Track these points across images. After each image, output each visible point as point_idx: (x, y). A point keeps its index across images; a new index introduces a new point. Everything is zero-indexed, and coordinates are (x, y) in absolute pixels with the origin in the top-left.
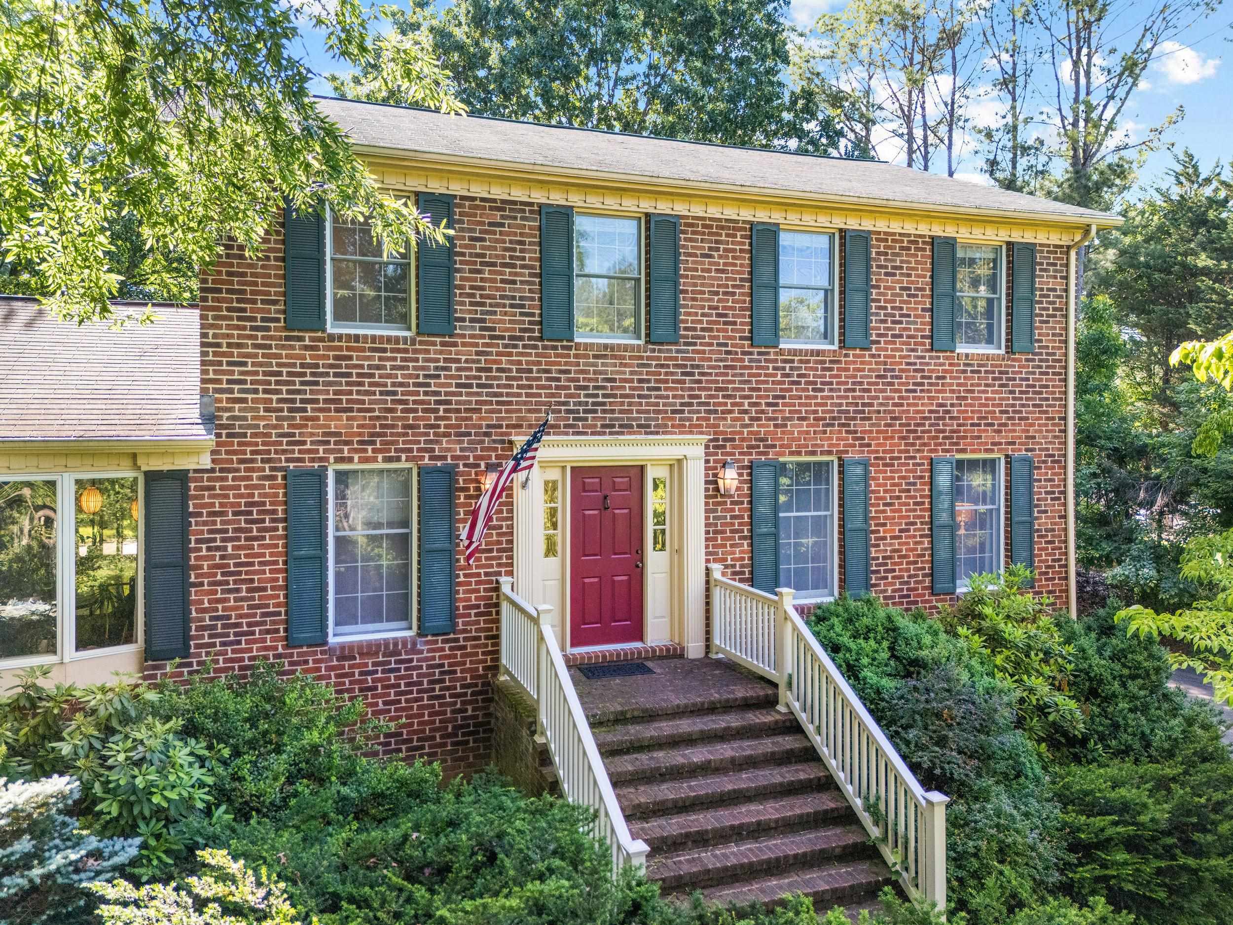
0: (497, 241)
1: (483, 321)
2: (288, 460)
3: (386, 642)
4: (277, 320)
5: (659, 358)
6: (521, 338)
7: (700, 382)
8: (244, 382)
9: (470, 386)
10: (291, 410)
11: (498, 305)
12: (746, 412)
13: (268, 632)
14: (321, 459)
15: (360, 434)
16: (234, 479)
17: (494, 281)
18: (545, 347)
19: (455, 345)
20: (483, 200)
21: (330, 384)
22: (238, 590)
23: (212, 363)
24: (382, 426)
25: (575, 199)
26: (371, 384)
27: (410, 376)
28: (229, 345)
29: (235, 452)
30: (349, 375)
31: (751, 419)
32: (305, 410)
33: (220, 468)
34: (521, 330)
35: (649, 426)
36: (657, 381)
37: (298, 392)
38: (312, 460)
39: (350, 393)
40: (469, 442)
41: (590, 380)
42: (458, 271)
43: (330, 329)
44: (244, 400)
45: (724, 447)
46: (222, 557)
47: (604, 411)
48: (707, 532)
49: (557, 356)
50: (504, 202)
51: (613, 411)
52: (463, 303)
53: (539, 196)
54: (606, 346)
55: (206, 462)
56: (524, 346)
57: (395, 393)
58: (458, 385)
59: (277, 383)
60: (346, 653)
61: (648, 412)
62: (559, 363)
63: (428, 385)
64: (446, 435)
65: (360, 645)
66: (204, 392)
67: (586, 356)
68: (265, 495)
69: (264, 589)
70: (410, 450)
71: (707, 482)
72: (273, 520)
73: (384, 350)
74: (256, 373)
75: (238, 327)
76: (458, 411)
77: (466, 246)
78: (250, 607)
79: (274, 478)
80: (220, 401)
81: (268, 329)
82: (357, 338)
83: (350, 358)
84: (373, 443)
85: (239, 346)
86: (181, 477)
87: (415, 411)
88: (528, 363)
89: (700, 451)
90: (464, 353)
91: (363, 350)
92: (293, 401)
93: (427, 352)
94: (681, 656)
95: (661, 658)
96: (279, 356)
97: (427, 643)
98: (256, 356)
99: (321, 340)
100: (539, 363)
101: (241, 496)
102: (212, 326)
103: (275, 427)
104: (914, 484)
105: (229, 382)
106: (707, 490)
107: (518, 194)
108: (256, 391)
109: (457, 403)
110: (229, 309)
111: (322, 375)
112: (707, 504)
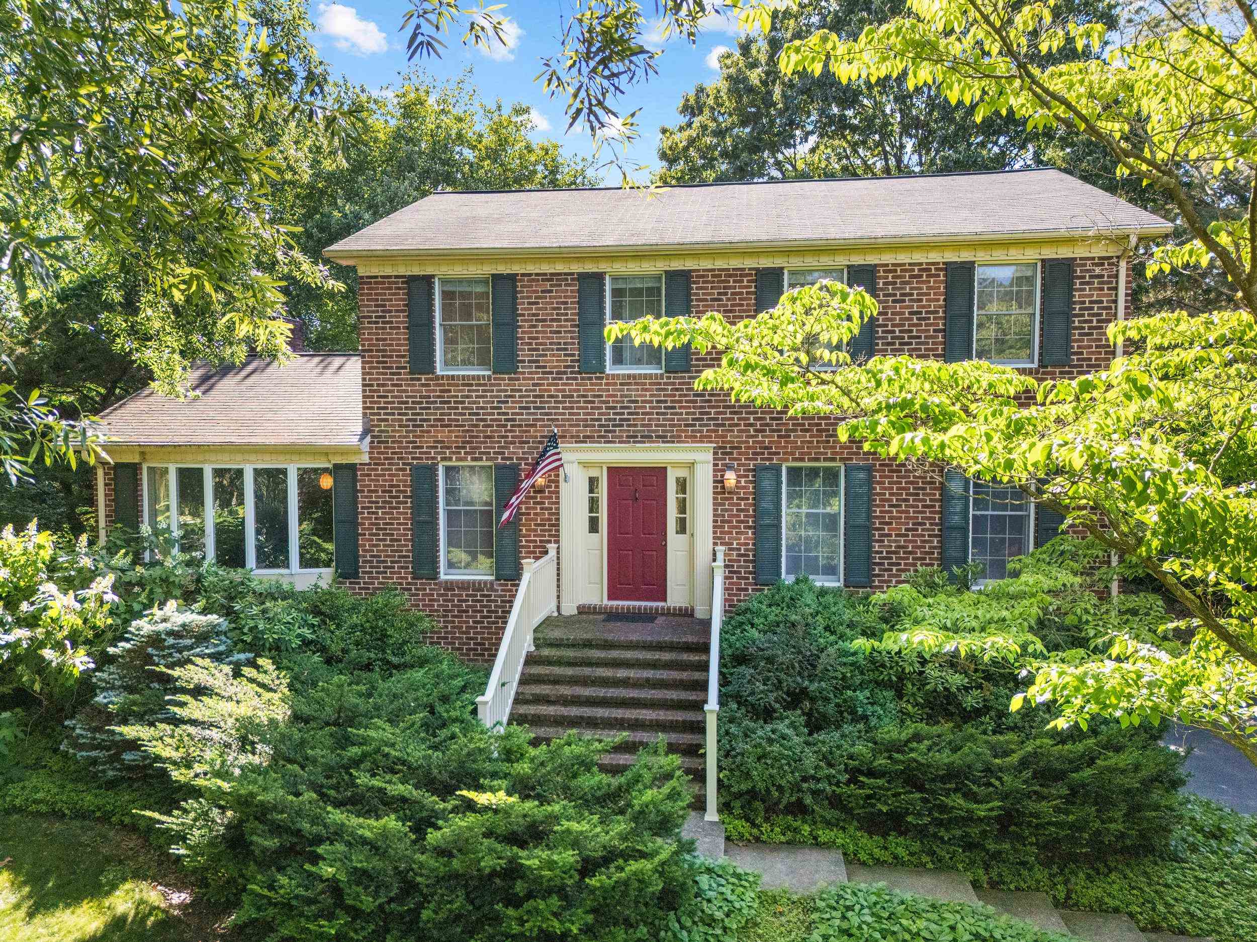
0: (547, 303)
1: (538, 361)
2: (413, 458)
3: (474, 582)
4: (405, 368)
5: (674, 384)
6: (565, 373)
7: (709, 401)
8: (387, 408)
9: (529, 408)
10: (414, 426)
11: (548, 350)
12: (751, 425)
13: (402, 568)
14: (433, 458)
15: (456, 442)
16: (382, 470)
17: (545, 332)
18: (582, 379)
19: (518, 379)
20: (537, 274)
21: (437, 408)
22: (385, 540)
23: (368, 397)
24: (471, 437)
25: (602, 267)
26: (463, 408)
27: (488, 402)
28: (378, 385)
29: (382, 453)
30: (450, 402)
31: (756, 431)
32: (422, 426)
33: (375, 462)
34: (565, 367)
35: (666, 437)
36: (672, 401)
37: (418, 414)
38: (427, 459)
39: (450, 414)
40: (529, 448)
41: (617, 402)
42: (520, 327)
43: (439, 372)
44: (386, 420)
45: (732, 453)
46: (376, 519)
47: (629, 426)
48: (715, 521)
49: (592, 384)
50: (552, 274)
51: (635, 426)
52: (523, 350)
53: (576, 268)
54: (629, 376)
55: (366, 459)
56: (568, 379)
57: (478, 414)
58: (521, 408)
59: (406, 408)
60: (450, 586)
61: (665, 426)
62: (593, 390)
63: (500, 408)
64: (511, 443)
65: (457, 582)
66: (365, 414)
67: (615, 384)
68: (400, 481)
69: (400, 540)
70: (489, 453)
71: (715, 482)
72: (405, 497)
73: (471, 385)
74: (393, 403)
75: (383, 374)
76: (520, 426)
77: (525, 309)
78: (392, 551)
79: (405, 470)
80: (373, 420)
81: (400, 374)
82: (453, 377)
83: (450, 391)
84: (464, 448)
85: (383, 385)
86: (352, 468)
87: (492, 426)
88: (570, 390)
89: (710, 457)
90: (524, 385)
91: (458, 385)
92: (415, 420)
93: (500, 385)
94: (692, 615)
96: (407, 391)
97: (501, 585)
98: (393, 391)
99: (431, 379)
100: (579, 390)
101: (386, 481)
102: (368, 373)
103: (405, 437)
105: (378, 408)
106: (715, 487)
107: (560, 268)
108: (393, 414)
109: (520, 420)
110: (378, 362)
111: (432, 402)
112: (714, 499)
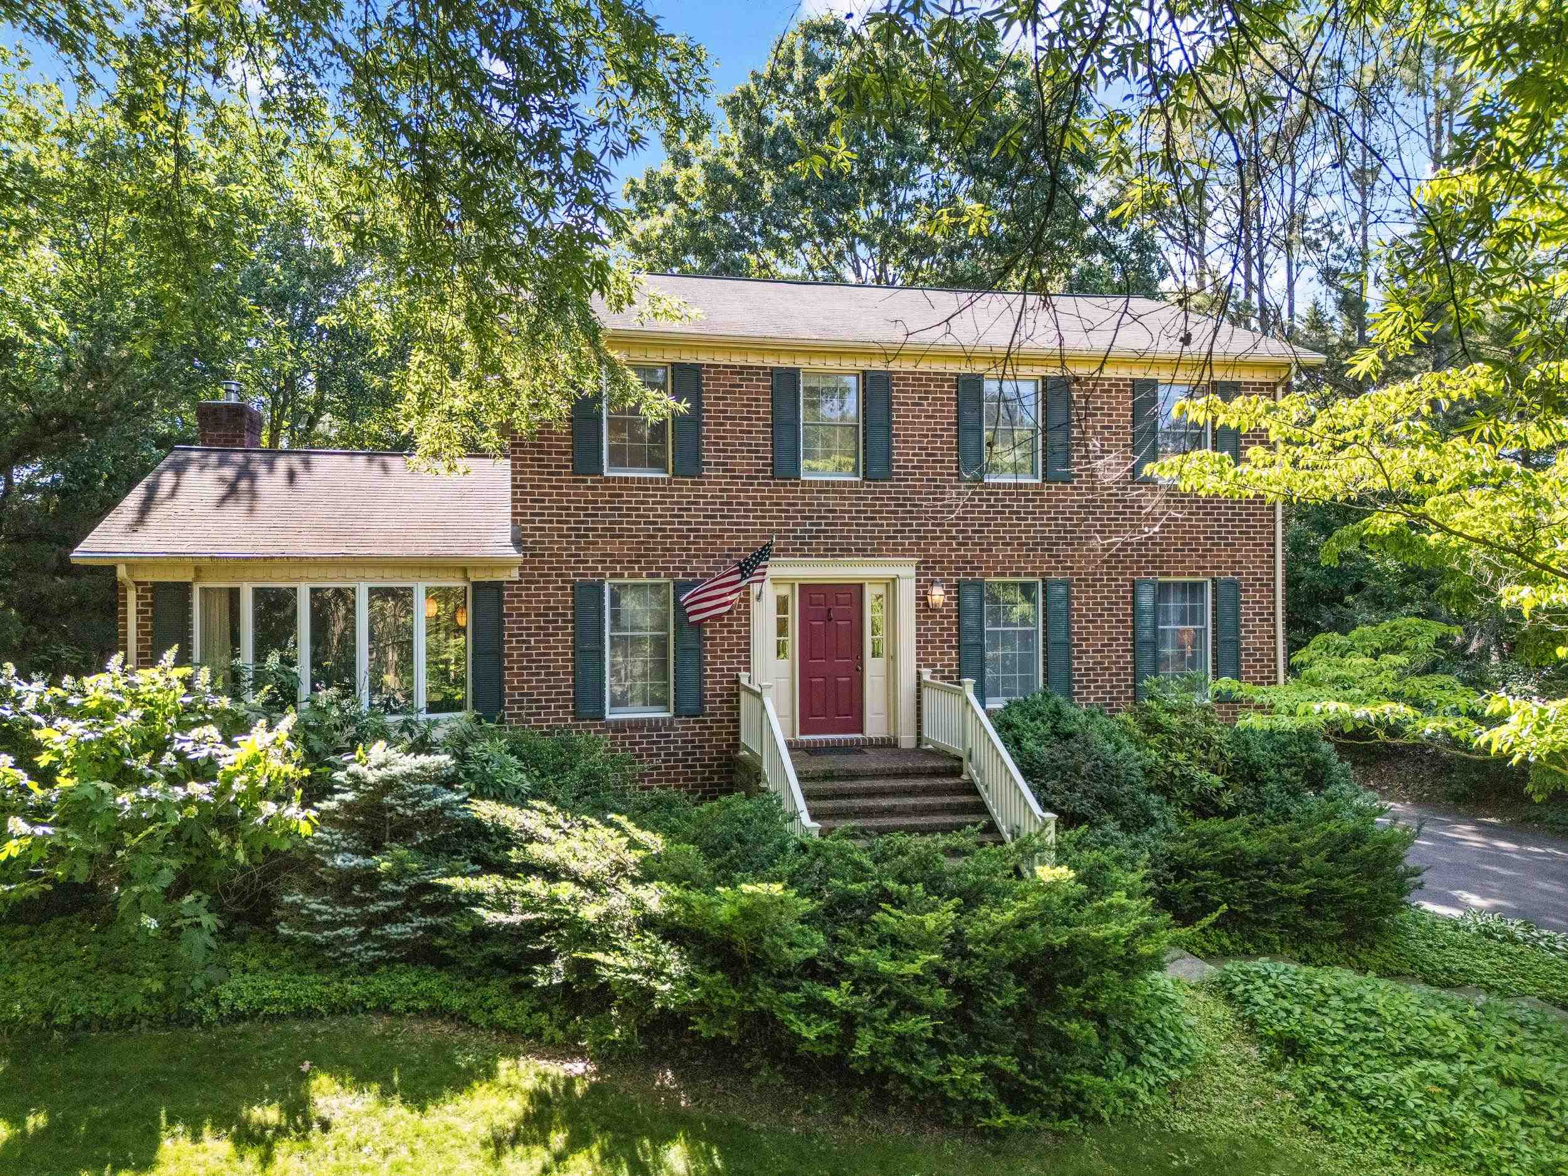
0: (736, 399)
1: (725, 464)
2: (575, 575)
3: (650, 720)
4: (567, 467)
5: (874, 492)
6: (757, 478)
7: (911, 512)
8: (543, 515)
9: (715, 517)
10: (577, 536)
11: (737, 451)
12: (954, 538)
13: (560, 707)
14: (600, 575)
15: (629, 556)
16: (536, 589)
17: (734, 431)
18: (776, 485)
19: (703, 484)
20: (725, 366)
21: (607, 516)
22: (539, 674)
23: (519, 500)
24: (646, 549)
25: (801, 362)
26: (637, 516)
27: (668, 509)
28: (532, 487)
29: (536, 568)
30: (620, 509)
31: (959, 544)
32: (587, 536)
33: (526, 580)
34: (757, 471)
35: (865, 550)
36: (872, 512)
37: (582, 522)
38: (593, 575)
39: (621, 523)
40: (715, 562)
41: (814, 511)
42: (706, 424)
43: (606, 474)
44: (542, 529)
45: (934, 568)
46: (527, 648)
47: (826, 538)
48: (918, 642)
49: (786, 491)
50: (742, 367)
51: (833, 537)
52: (709, 451)
53: (771, 362)
54: (827, 483)
55: (515, 575)
56: (759, 484)
57: (655, 523)
58: (705, 517)
59: (568, 515)
60: (619, 727)
61: (865, 538)
62: (788, 498)
63: (682, 516)
64: (695, 556)
65: (630, 721)
66: (514, 522)
67: (812, 492)
68: (559, 602)
69: (558, 674)
70: (668, 568)
71: (918, 599)
72: (564, 621)
73: (647, 489)
74: (551, 508)
75: (538, 473)
76: (705, 537)
77: (712, 405)
78: (548, 687)
79: (565, 588)
80: (525, 529)
81: (560, 474)
82: (626, 479)
83: (621, 495)
84: (639, 562)
85: (539, 487)
86: (498, 586)
87: (671, 537)
88: (762, 498)
89: (912, 571)
90: (709, 490)
91: (631, 489)
92: (579, 529)
93: (681, 490)
94: (895, 746)
95: (877, 746)
96: (569, 495)
97: (681, 722)
98: (551, 495)
99: (599, 481)
100: (771, 498)
101: (541, 602)
102: (521, 473)
103: (566, 549)
104: (1117, 604)
105: (532, 514)
106: (918, 605)
107: (754, 360)
108: (551, 522)
109: (705, 530)
110: (532, 459)
111: (599, 509)
112: (918, 617)
